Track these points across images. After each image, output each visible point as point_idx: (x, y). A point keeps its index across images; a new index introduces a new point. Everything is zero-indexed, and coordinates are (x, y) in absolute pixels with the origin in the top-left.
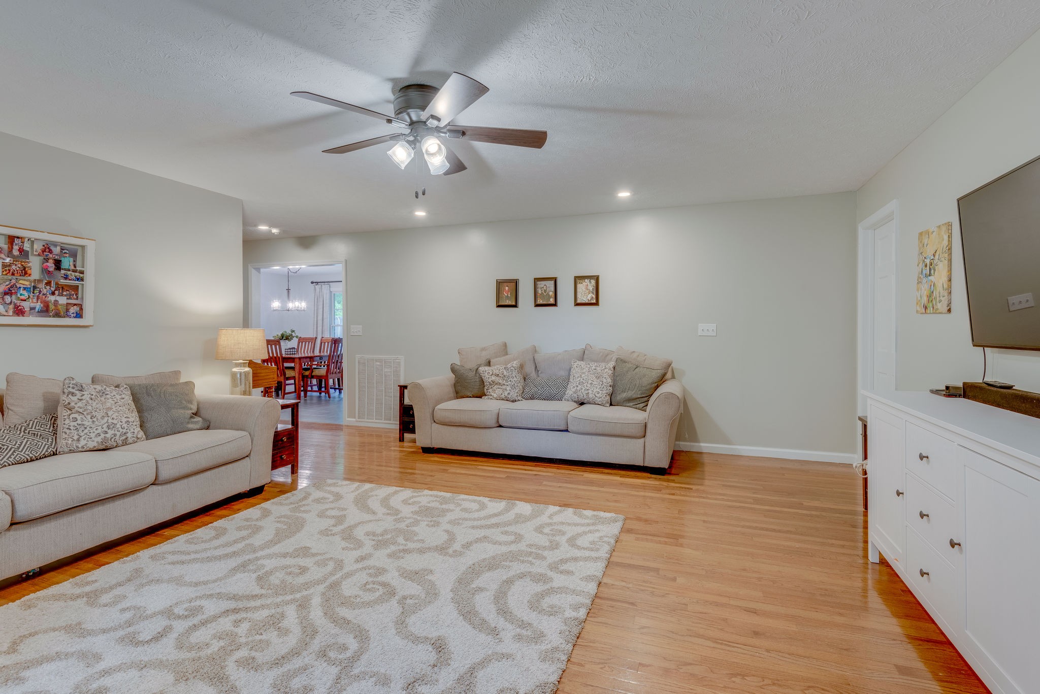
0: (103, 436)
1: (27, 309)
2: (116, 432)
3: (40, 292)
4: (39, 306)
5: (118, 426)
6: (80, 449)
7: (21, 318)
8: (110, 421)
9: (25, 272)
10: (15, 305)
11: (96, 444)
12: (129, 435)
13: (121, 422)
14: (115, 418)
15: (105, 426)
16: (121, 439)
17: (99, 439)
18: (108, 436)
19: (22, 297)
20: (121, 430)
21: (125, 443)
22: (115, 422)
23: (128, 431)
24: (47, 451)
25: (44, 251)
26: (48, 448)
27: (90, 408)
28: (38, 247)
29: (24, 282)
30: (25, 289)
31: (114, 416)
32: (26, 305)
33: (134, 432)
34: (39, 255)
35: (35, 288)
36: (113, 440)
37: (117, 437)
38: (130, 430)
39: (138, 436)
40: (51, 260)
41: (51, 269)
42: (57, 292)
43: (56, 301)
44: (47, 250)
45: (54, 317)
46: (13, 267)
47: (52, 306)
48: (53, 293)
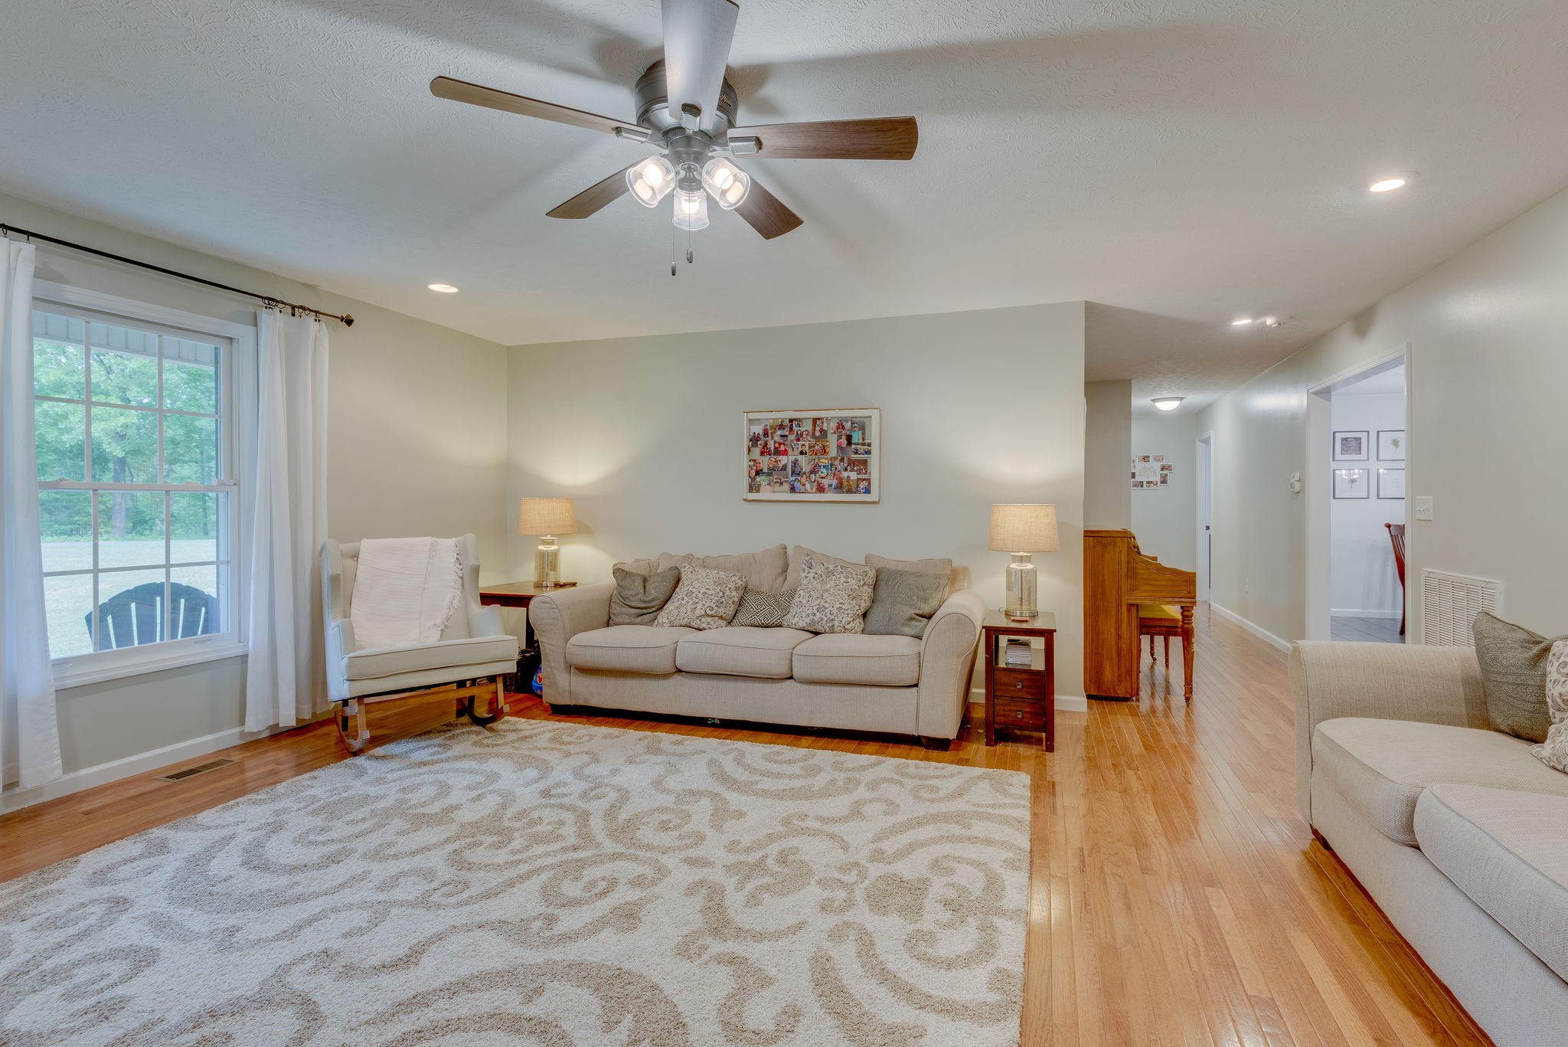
0: (811, 617)
1: (826, 486)
2: (823, 617)
3: (836, 468)
4: (835, 482)
5: (828, 610)
6: (794, 626)
7: (822, 494)
8: (822, 603)
9: (824, 451)
10: (818, 482)
11: (805, 625)
12: (836, 623)
13: (833, 607)
14: (829, 601)
15: (815, 608)
16: (828, 625)
17: (808, 620)
18: (816, 618)
19: (823, 475)
20: (829, 616)
21: (832, 631)
22: (826, 605)
23: (835, 618)
24: (776, 621)
25: (838, 428)
26: (779, 619)
27: (810, 586)
28: (833, 425)
29: (824, 461)
30: (824, 467)
32: (825, 482)
33: (841, 621)
34: (835, 433)
35: (832, 465)
36: (820, 624)
37: (824, 622)
38: (837, 618)
39: (847, 627)
40: (844, 437)
41: (844, 445)
42: (849, 468)
43: (848, 476)
44: (841, 427)
45: (847, 493)
46: (817, 447)
47: (845, 483)
48: (846, 470)
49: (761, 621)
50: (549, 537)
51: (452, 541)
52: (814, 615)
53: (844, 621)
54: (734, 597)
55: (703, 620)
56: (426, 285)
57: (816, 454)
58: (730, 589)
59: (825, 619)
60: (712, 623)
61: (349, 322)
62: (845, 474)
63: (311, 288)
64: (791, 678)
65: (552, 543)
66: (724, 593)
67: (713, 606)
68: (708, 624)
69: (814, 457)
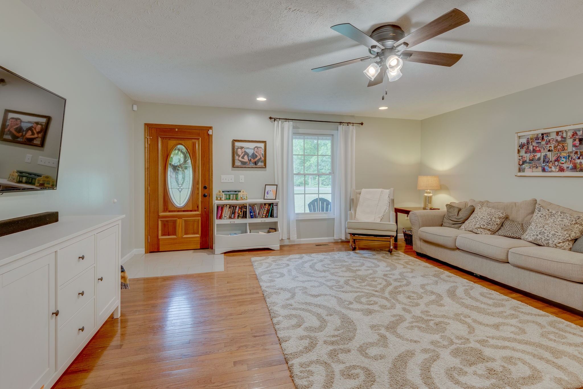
0: (535, 236)
1: (565, 168)
2: (543, 237)
3: (572, 158)
4: (571, 166)
5: (546, 234)
6: (526, 240)
7: (563, 173)
8: (543, 230)
9: (564, 149)
10: (560, 166)
11: (532, 240)
12: (550, 242)
13: (550, 233)
15: (538, 232)
16: (545, 242)
17: (533, 238)
18: (538, 238)
19: (563, 162)
20: (546, 237)
21: (548, 245)
22: (546, 232)
23: (551, 239)
24: (518, 236)
25: (573, 135)
26: (520, 235)
27: (537, 221)
28: (570, 134)
29: (564, 154)
30: (564, 157)
31: (547, 229)
32: (565, 166)
34: (571, 138)
35: (569, 156)
36: (540, 241)
37: (543, 240)
38: (552, 239)
39: (558, 245)
40: (577, 140)
41: (577, 145)
42: (581, 157)
43: (581, 162)
44: (575, 134)
45: (579, 171)
46: (559, 147)
47: (578, 166)
48: (579, 158)
49: (510, 234)
50: (429, 191)
51: (388, 191)
52: (537, 235)
53: (556, 241)
54: (497, 222)
55: (479, 230)
56: (378, 108)
57: (558, 151)
58: (495, 217)
59: (544, 239)
60: (483, 232)
61: (362, 124)
62: (578, 161)
63: (353, 116)
64: (508, 263)
65: (430, 193)
66: (491, 219)
67: (485, 224)
68: (481, 232)
69: (557, 153)
